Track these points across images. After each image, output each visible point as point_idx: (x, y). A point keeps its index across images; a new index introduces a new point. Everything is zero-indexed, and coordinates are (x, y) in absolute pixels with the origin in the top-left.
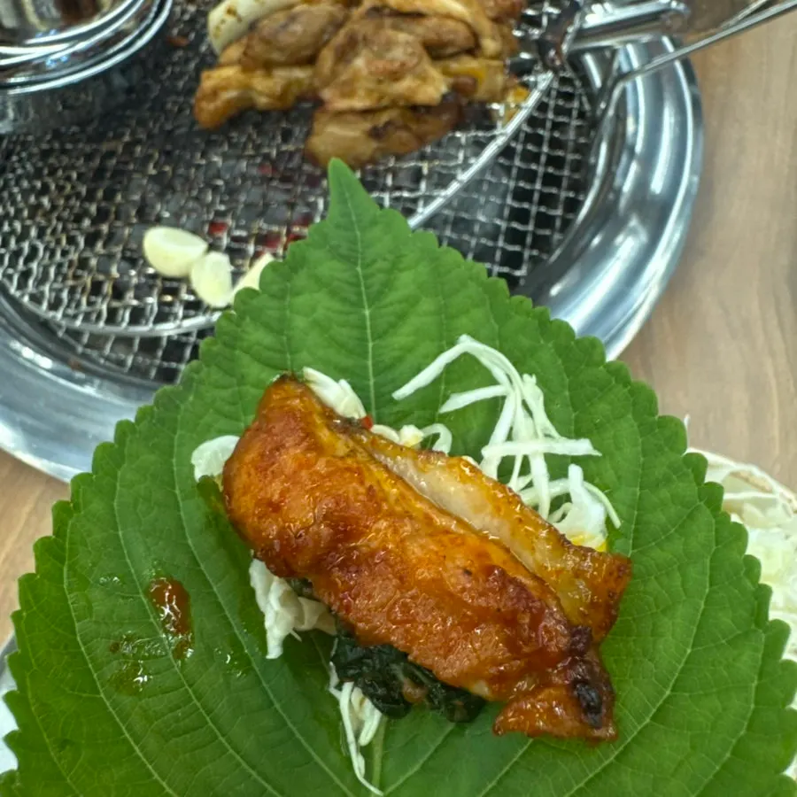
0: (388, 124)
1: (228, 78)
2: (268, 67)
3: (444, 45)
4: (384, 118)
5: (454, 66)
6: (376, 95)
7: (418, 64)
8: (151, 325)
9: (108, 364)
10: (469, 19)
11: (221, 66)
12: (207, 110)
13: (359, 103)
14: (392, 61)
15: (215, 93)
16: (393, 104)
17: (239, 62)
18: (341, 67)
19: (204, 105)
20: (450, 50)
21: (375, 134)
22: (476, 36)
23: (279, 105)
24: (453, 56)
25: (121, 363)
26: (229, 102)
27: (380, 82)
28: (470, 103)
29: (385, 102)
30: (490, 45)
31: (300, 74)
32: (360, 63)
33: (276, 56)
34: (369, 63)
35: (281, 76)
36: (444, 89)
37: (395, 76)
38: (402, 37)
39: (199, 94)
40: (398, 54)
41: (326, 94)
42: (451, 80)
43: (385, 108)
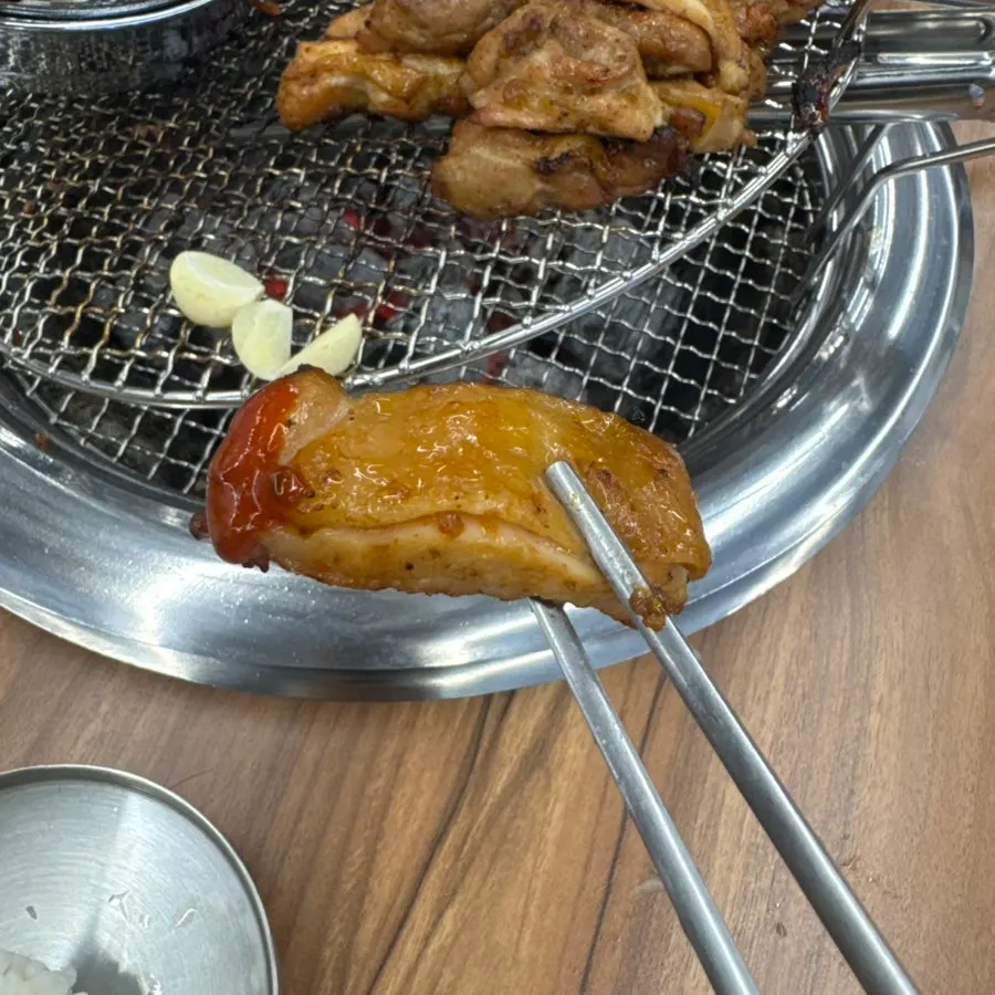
0: (567, 156)
1: (337, 57)
2: (399, 50)
3: (667, 57)
4: (562, 147)
5: (676, 92)
6: (557, 110)
7: (629, 74)
8: (158, 390)
9: (89, 446)
10: (710, 28)
11: (329, 39)
12: (297, 97)
13: (527, 120)
14: (591, 63)
15: (314, 74)
16: (579, 130)
17: (357, 37)
18: (510, 62)
19: (294, 87)
20: (674, 69)
21: (544, 169)
22: (715, 55)
23: (403, 108)
24: (677, 78)
25: (110, 449)
26: (332, 90)
27: (567, 90)
28: (688, 151)
29: (568, 124)
30: (733, 72)
31: (443, 69)
32: (541, 58)
33: (414, 35)
34: (555, 60)
35: (415, 68)
36: (659, 121)
37: (593, 87)
38: (610, 32)
39: (289, 71)
40: (602, 54)
41: (480, 99)
42: (670, 110)
43: (567, 133)
